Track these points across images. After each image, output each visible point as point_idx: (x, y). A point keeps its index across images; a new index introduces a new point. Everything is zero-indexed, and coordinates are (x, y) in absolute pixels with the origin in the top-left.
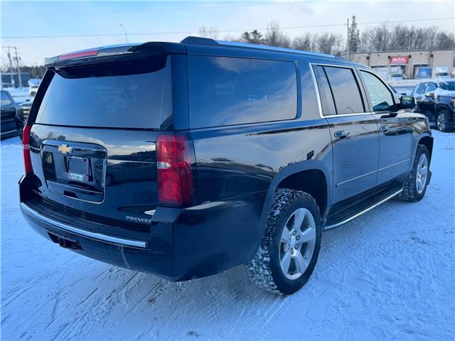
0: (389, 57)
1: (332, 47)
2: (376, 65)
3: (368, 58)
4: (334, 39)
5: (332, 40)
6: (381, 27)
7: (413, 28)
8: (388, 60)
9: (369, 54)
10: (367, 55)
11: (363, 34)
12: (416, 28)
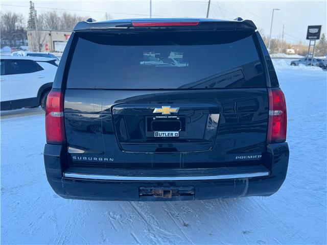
0: (65, 35)
1: (16, 24)
2: (56, 40)
3: (50, 35)
4: (16, 18)
5: (15, 18)
6: (53, 12)
7: (75, 16)
8: (64, 37)
9: (51, 31)
10: (49, 32)
11: (40, 16)
12: (77, 16)
